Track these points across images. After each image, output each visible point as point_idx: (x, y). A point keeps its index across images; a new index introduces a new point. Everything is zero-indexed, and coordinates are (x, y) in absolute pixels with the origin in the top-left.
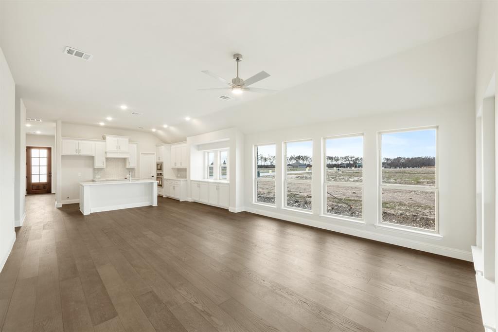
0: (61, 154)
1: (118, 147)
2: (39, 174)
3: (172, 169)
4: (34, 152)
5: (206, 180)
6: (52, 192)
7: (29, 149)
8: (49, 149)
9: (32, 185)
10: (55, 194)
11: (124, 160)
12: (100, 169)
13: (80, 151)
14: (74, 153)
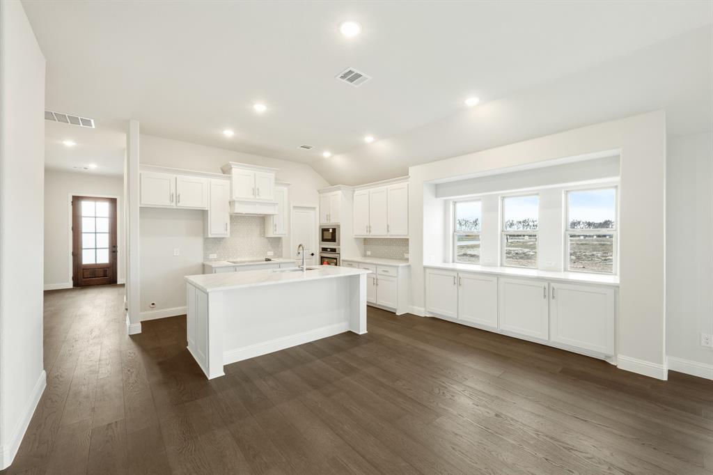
0: (139, 206)
1: (255, 191)
2: (96, 249)
3: (355, 238)
4: (86, 207)
5: (450, 266)
6: (119, 281)
7: (76, 200)
8: (113, 201)
9: (84, 269)
10: (123, 285)
11: (263, 219)
12: (218, 240)
13: (178, 197)
14: (165, 202)
